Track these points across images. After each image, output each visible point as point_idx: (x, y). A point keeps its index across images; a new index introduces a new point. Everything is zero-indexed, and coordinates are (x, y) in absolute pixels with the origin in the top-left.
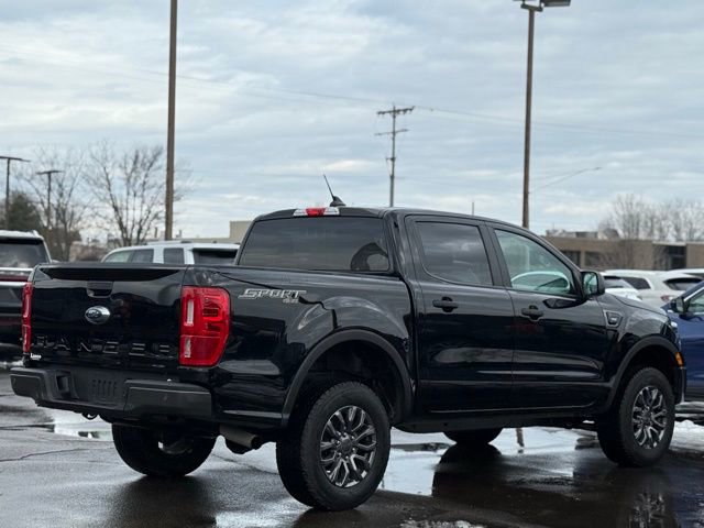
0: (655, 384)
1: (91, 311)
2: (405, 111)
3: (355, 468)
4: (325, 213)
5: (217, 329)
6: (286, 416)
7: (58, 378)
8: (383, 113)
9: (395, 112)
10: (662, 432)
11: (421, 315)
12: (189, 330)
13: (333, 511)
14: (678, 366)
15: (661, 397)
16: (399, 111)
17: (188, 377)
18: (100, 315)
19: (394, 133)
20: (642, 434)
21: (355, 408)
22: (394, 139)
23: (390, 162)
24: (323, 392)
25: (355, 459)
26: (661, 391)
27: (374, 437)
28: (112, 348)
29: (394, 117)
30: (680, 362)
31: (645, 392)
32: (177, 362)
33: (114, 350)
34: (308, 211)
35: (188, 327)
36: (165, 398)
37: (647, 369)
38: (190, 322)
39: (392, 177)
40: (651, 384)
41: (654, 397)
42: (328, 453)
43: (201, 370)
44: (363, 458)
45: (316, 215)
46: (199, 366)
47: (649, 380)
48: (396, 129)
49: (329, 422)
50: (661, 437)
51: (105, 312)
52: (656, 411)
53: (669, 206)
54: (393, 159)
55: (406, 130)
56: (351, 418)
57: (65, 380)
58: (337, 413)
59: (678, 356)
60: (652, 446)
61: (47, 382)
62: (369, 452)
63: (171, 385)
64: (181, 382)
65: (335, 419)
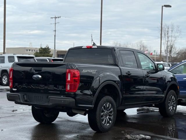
0: (173, 95)
1: (35, 76)
2: (58, 17)
3: (109, 120)
4: (92, 48)
5: (77, 81)
6: (93, 106)
7: (23, 96)
8: (52, 18)
9: (56, 18)
10: (175, 107)
11: (123, 75)
12: (69, 82)
13: (104, 132)
14: (178, 89)
15: (174, 98)
16: (57, 17)
17: (68, 95)
18: (38, 77)
19: (55, 23)
20: (170, 108)
21: (109, 103)
22: (55, 25)
23: (54, 32)
24: (101, 99)
25: (108, 118)
26: (175, 97)
27: (113, 111)
28: (42, 87)
29: (55, 19)
30: (179, 88)
31: (171, 97)
32: (65, 91)
33: (43, 87)
34: (87, 47)
35: (69, 81)
36: (62, 102)
37: (171, 90)
38: (69, 79)
39: (55, 36)
40: (173, 94)
41: (173, 98)
42: (102, 116)
43: (72, 93)
44: (110, 117)
45: (89, 48)
46: (72, 92)
47: (172, 93)
48: (56, 23)
49: (103, 107)
50: (174, 109)
51: (40, 76)
52: (173, 102)
53: (125, 44)
54: (55, 31)
55: (59, 23)
56: (108, 106)
57: (25, 96)
58: (105, 105)
59: (178, 87)
60: (172, 111)
61: (20, 97)
62: (111, 116)
63: (63, 98)
64: (66, 97)
65: (104, 107)
